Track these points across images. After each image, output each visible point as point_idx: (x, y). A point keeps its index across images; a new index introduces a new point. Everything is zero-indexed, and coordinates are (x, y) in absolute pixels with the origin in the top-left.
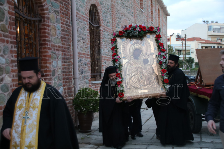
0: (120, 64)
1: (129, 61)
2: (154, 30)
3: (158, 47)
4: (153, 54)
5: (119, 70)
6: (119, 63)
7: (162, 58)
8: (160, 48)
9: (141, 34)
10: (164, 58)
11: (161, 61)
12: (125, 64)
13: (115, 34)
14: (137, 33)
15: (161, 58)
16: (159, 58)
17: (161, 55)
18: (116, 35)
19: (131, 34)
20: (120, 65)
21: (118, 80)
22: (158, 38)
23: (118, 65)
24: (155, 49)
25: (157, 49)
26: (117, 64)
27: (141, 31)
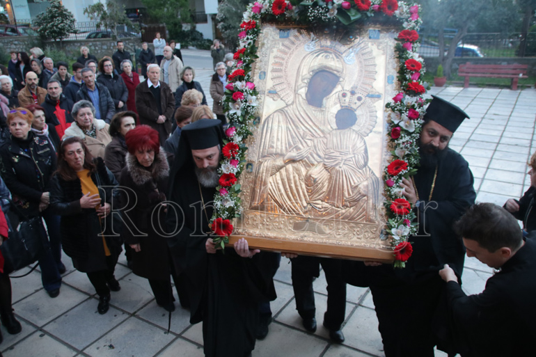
0: (247, 113)
1: (287, 106)
2: (397, 12)
3: (402, 72)
4: (379, 97)
5: (239, 134)
6: (242, 105)
7: (405, 116)
8: (406, 80)
9: (348, 18)
10: (410, 118)
11: (398, 125)
12: (269, 117)
13: (260, 8)
14: (336, 12)
15: (401, 113)
16: (393, 115)
17: (401, 102)
18: (263, 11)
19: (312, 14)
20: (250, 116)
21: (227, 168)
22: (408, 40)
23: (239, 113)
24: (389, 79)
25: (395, 80)
26: (235, 111)
27: (348, 9)
